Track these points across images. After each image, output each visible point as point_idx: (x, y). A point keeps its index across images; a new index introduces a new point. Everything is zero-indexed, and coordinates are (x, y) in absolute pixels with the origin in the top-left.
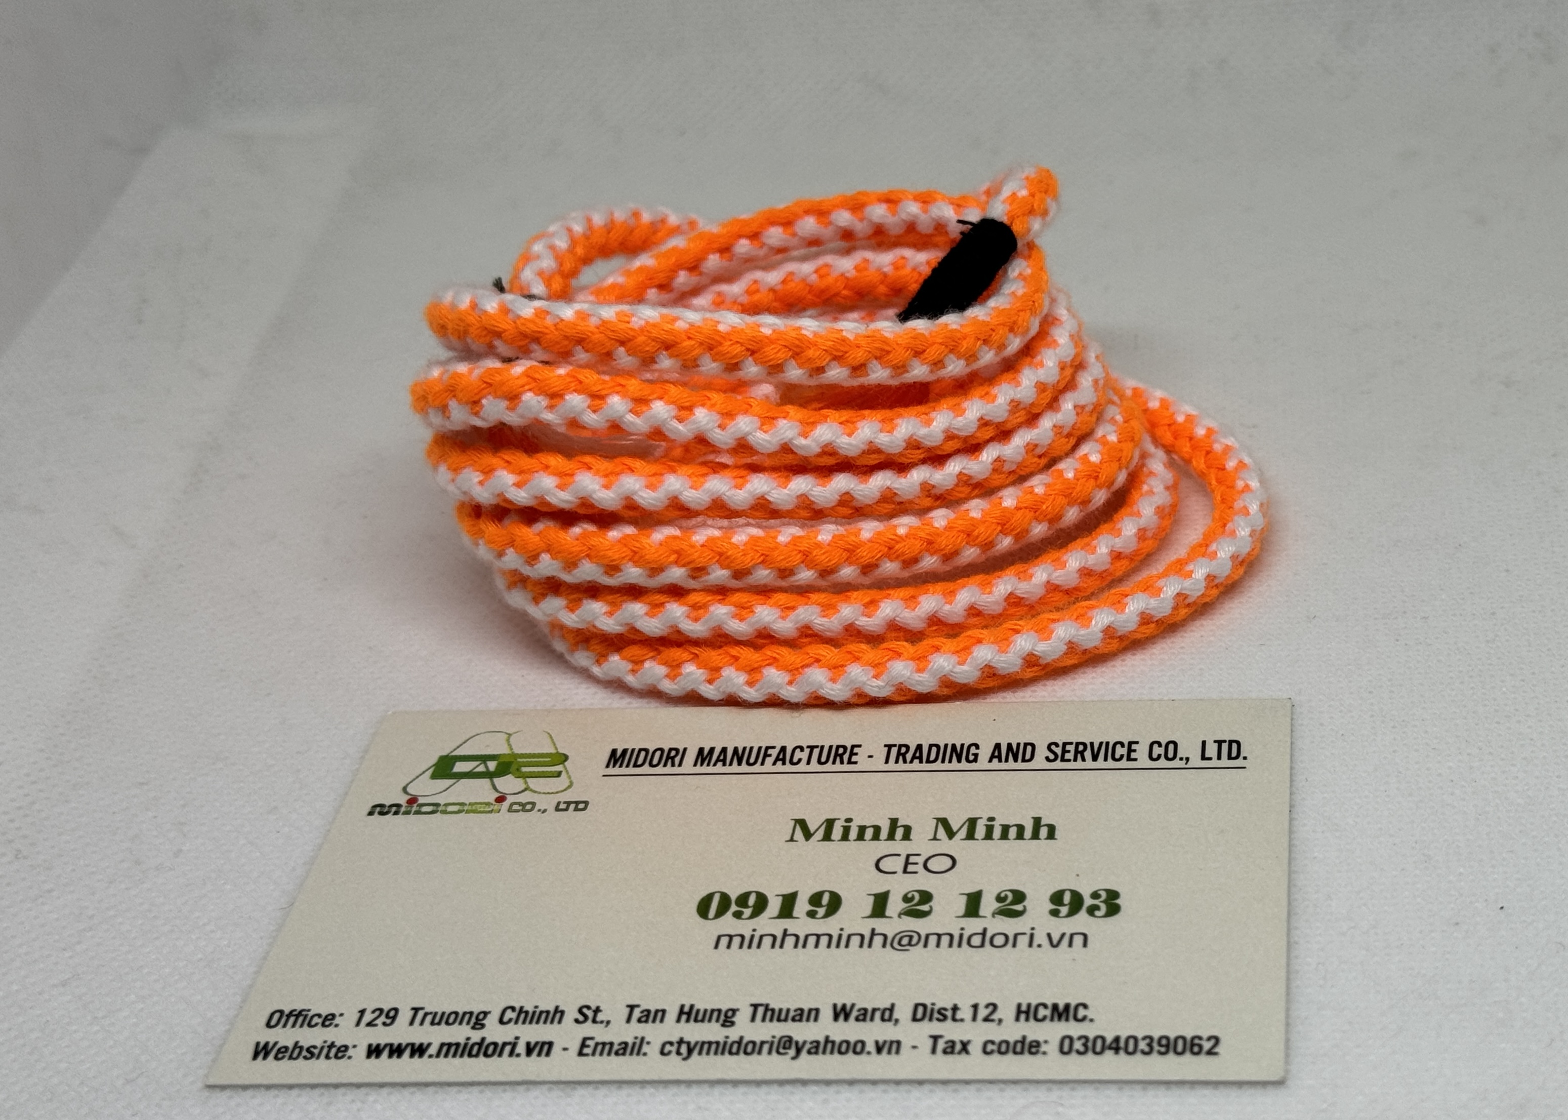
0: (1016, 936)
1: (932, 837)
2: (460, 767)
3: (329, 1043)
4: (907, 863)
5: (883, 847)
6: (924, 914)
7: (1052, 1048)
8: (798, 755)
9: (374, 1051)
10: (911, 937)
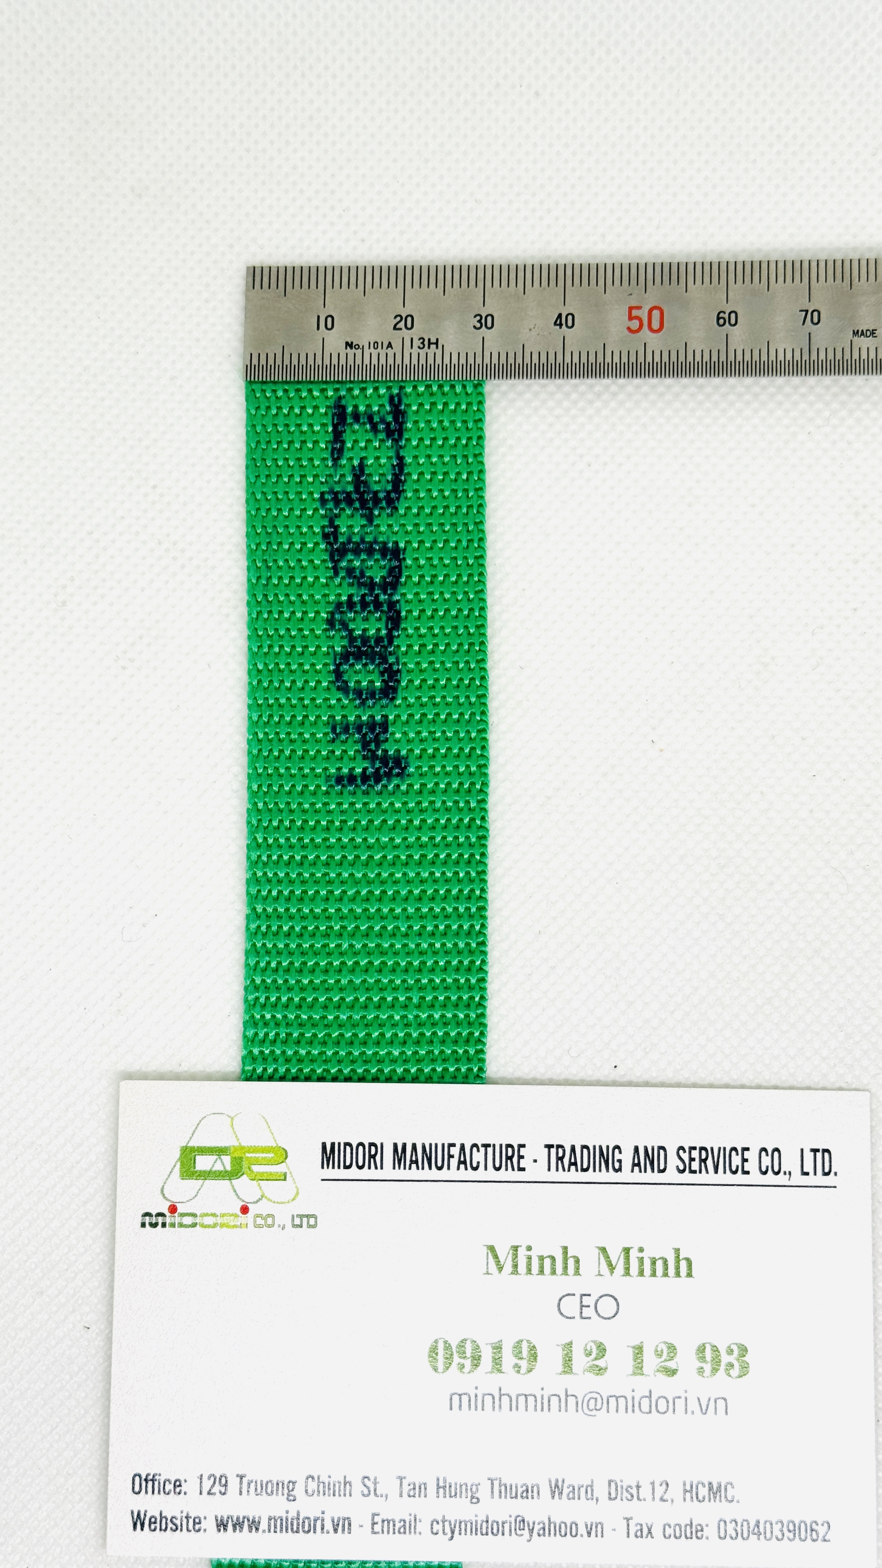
3: (184, 1515)
4: (582, 1306)
9: (221, 1525)
10: (596, 1399)
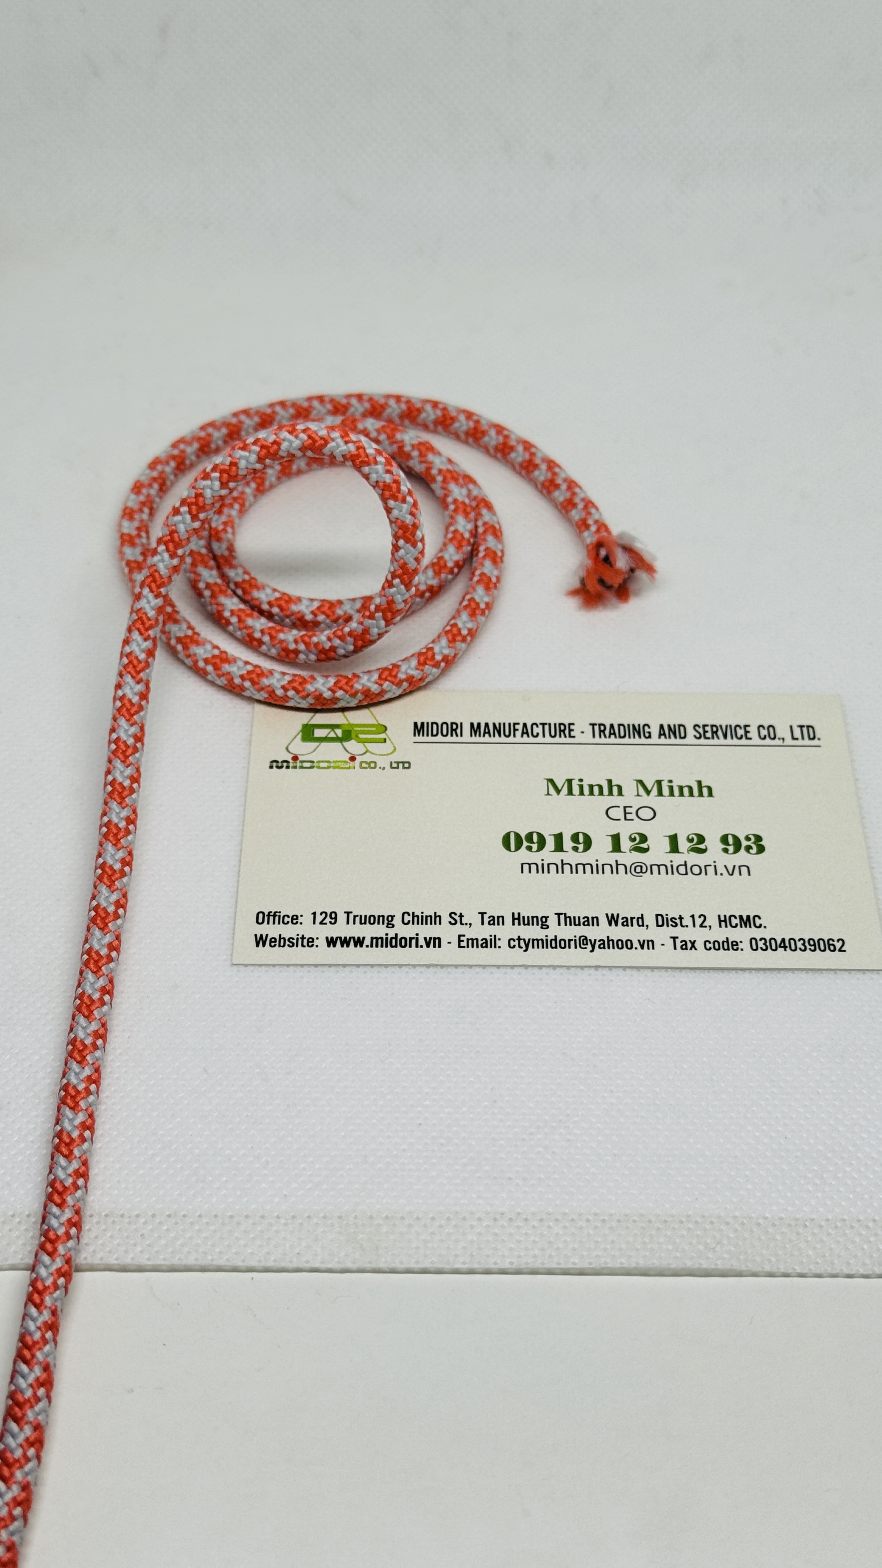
0: (706, 866)
1: (636, 794)
2: (318, 733)
5: (607, 801)
6: (646, 850)
7: (746, 945)
8: (536, 730)
